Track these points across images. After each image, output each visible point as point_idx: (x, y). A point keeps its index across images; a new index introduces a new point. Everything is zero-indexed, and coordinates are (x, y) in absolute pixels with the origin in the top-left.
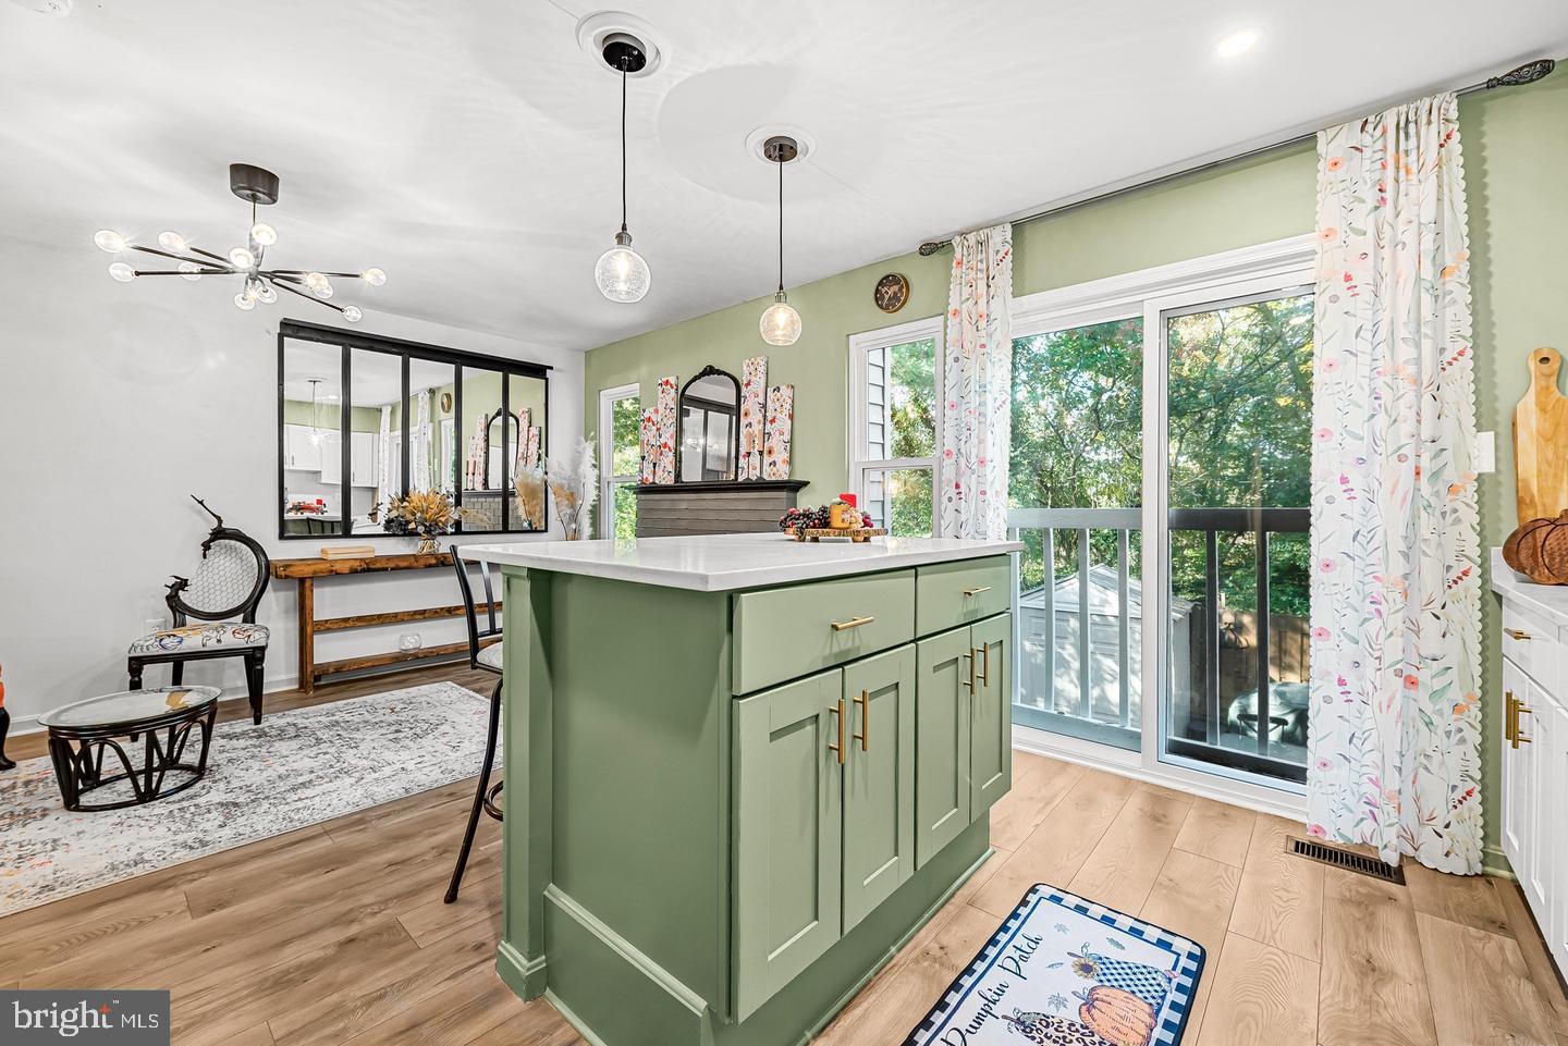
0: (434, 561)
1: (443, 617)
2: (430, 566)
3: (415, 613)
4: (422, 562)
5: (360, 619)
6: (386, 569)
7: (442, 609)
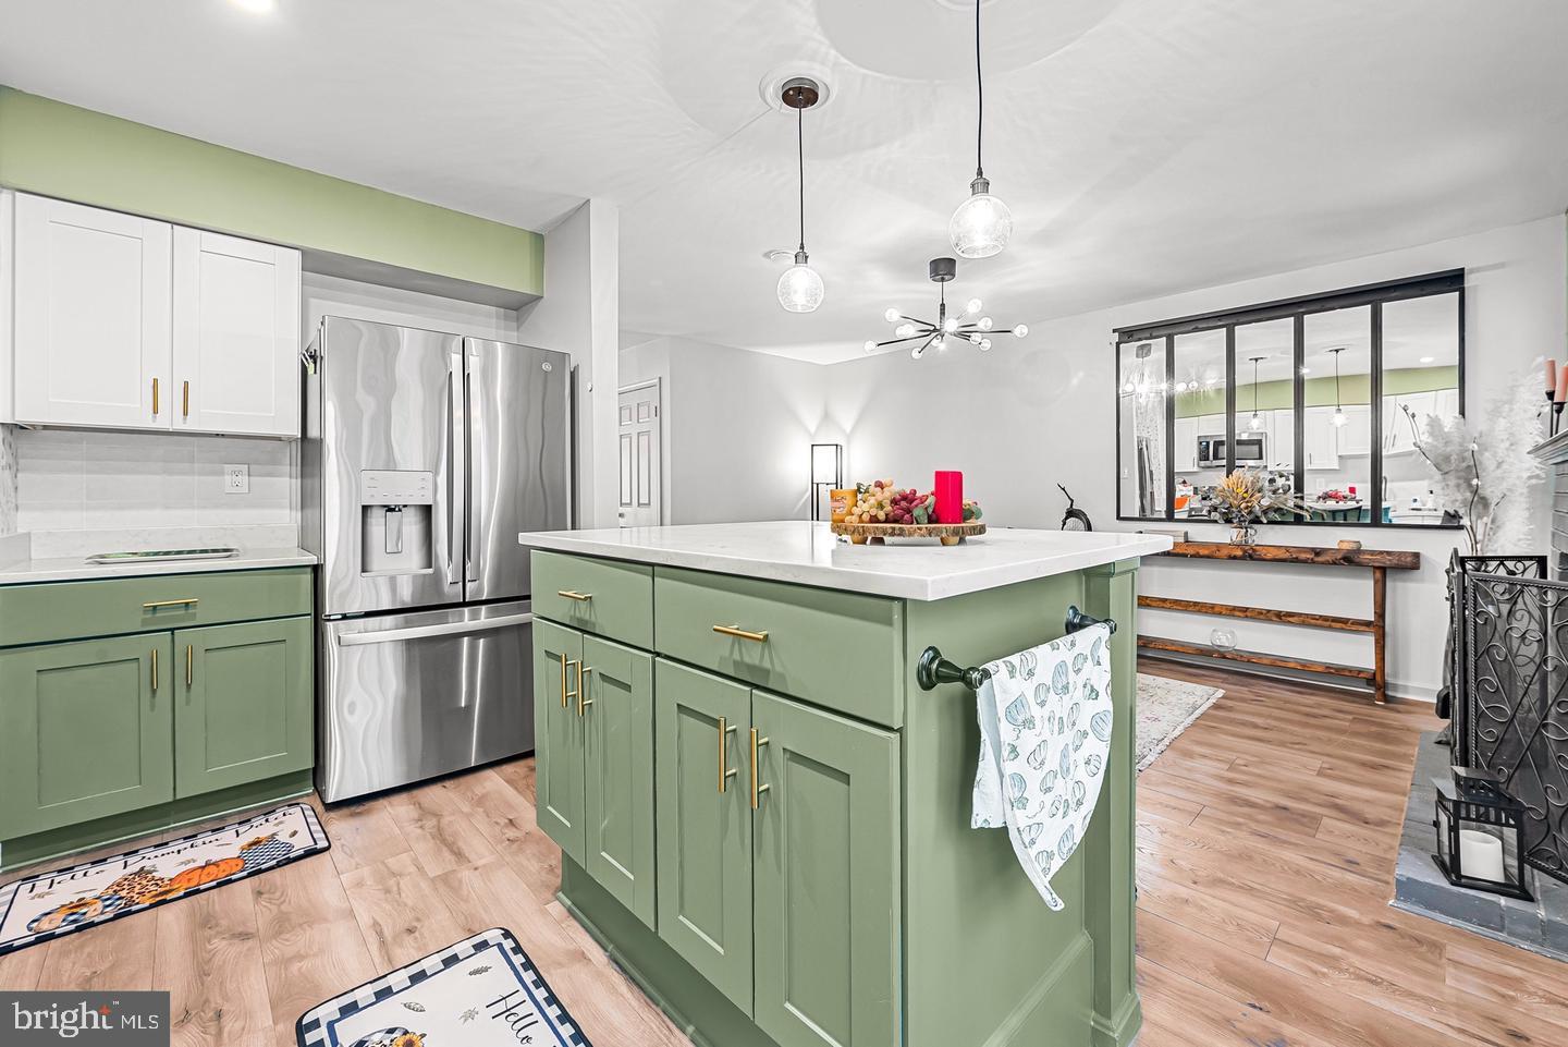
0: (1239, 553)
1: (1269, 620)
2: (1235, 558)
3: (1235, 608)
4: (1225, 552)
5: (1176, 602)
6: (1185, 555)
7: (1269, 611)
